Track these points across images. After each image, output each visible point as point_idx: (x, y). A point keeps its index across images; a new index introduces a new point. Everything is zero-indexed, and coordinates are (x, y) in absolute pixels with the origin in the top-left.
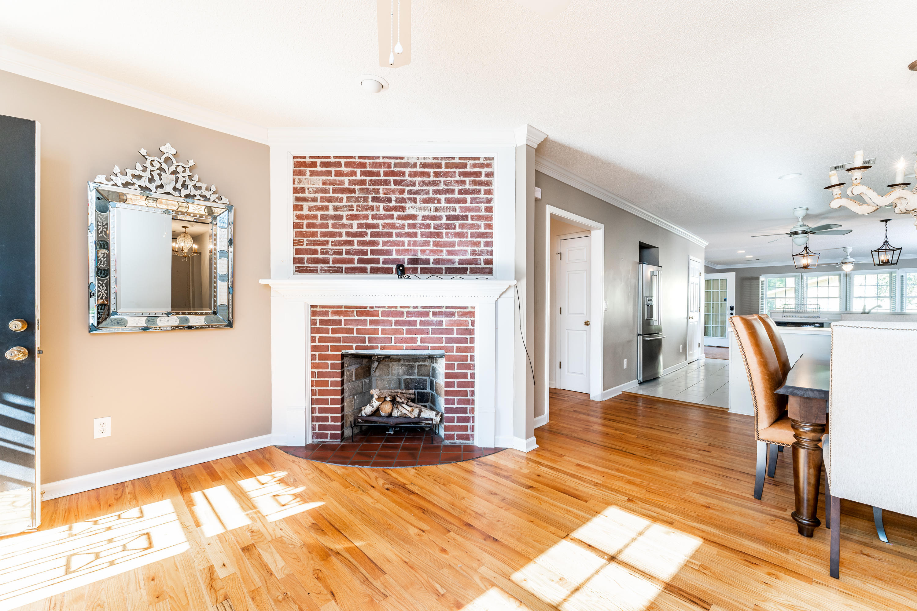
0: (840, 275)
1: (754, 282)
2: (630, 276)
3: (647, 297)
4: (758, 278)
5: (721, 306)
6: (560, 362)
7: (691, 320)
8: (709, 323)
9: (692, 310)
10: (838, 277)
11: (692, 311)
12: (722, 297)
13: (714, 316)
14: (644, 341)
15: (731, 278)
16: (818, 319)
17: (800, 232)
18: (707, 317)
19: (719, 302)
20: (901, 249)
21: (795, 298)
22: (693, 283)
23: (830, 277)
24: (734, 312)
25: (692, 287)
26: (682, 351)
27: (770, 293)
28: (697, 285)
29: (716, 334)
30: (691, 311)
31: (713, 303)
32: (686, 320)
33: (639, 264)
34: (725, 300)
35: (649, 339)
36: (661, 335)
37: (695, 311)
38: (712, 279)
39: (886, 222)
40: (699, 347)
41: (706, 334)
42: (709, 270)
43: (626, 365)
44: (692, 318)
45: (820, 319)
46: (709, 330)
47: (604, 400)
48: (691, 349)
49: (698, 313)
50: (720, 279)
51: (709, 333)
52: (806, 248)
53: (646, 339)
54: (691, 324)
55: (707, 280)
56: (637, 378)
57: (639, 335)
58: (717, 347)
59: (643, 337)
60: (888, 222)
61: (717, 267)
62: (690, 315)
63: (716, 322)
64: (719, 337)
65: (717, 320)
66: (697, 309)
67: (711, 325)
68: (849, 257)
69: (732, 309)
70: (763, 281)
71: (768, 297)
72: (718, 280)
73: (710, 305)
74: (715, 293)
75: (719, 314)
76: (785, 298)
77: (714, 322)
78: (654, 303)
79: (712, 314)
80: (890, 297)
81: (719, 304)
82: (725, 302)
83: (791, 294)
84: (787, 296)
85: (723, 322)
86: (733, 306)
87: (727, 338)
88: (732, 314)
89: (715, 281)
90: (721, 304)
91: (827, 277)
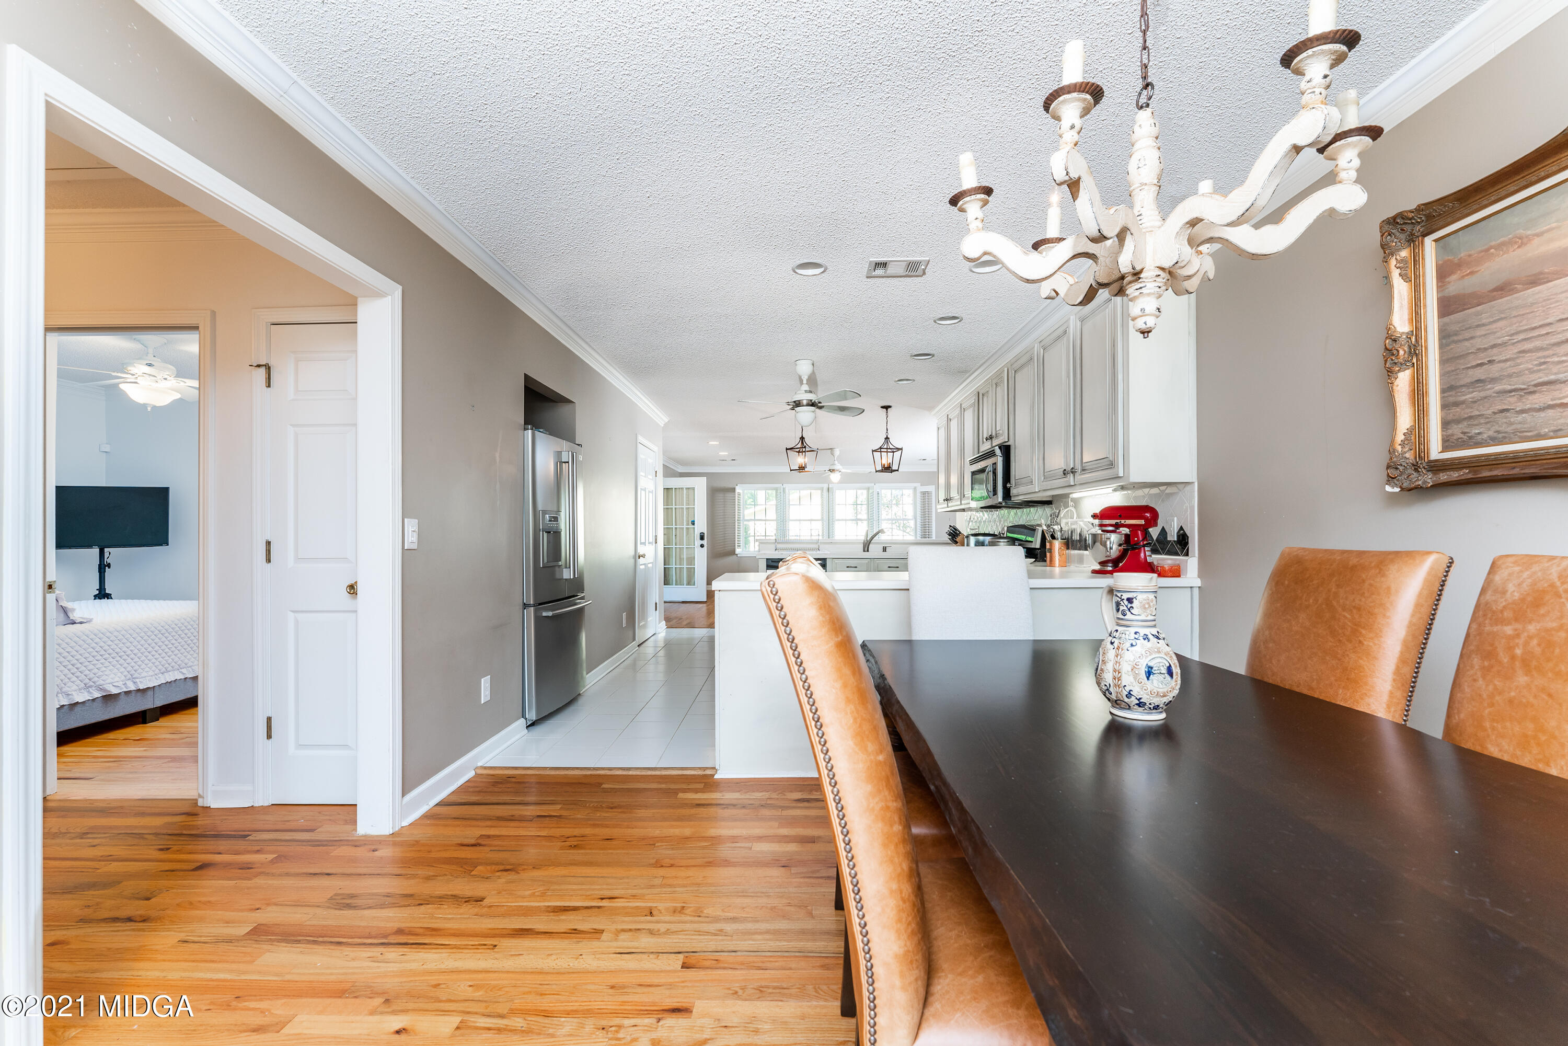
0: (822, 489)
1: (729, 495)
2: (497, 455)
3: (544, 512)
4: (733, 490)
5: (688, 533)
6: (269, 720)
7: (642, 560)
8: (671, 563)
9: (643, 541)
10: (819, 492)
11: (644, 544)
12: (688, 518)
13: (678, 550)
14: (539, 620)
15: (700, 486)
16: (818, 552)
17: (805, 402)
18: (667, 551)
19: (685, 526)
21: (776, 520)
22: (645, 490)
23: (812, 491)
24: (705, 542)
25: (642, 495)
26: (627, 623)
27: (748, 513)
28: (651, 494)
29: (680, 582)
30: (641, 543)
31: (676, 528)
32: (633, 561)
33: (525, 429)
34: (693, 523)
35: (550, 614)
36: (582, 598)
37: (649, 543)
38: (674, 487)
39: (886, 410)
40: (656, 610)
41: (666, 582)
42: (669, 472)
43: (488, 692)
44: (643, 556)
45: (820, 552)
46: (671, 573)
47: (405, 823)
48: (644, 616)
49: (652, 547)
50: (685, 487)
51: (671, 580)
52: (802, 438)
53: (544, 614)
54: (642, 567)
55: (668, 489)
56: (523, 716)
57: (525, 606)
58: (683, 602)
59: (535, 612)
60: (889, 409)
61: (681, 469)
62: (641, 550)
63: (681, 561)
64: (685, 586)
65: (682, 557)
66: (652, 539)
67: (675, 566)
68: (836, 462)
69: (702, 538)
70: (739, 494)
71: (746, 518)
72: (682, 488)
73: (670, 530)
74: (678, 510)
75: (685, 546)
76: (765, 520)
77: (678, 561)
78: (563, 525)
79: (674, 546)
80: (868, 519)
81: (685, 529)
82: (693, 526)
83: (772, 514)
84: (767, 518)
85: (691, 560)
86: (704, 533)
87: (696, 586)
88: (702, 546)
89: (678, 490)
90: (688, 529)
91: (809, 492)
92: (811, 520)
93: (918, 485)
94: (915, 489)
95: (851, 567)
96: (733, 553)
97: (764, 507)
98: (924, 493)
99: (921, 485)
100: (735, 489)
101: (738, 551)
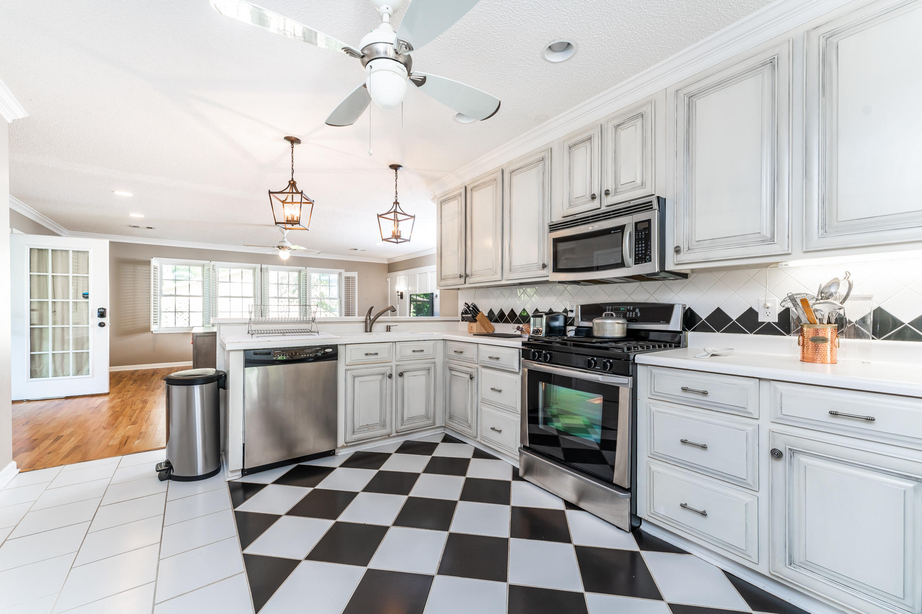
1: (141, 269)
4: (148, 263)
5: (76, 310)
8: (43, 349)
12: (76, 289)
13: (59, 332)
18: (36, 332)
19: (71, 300)
20: (414, 217)
21: (203, 297)
23: (244, 270)
24: (107, 320)
27: (166, 288)
29: (62, 370)
31: (52, 303)
34: (86, 296)
38: (50, 249)
39: (396, 170)
41: (35, 373)
46: (43, 362)
50: (70, 249)
51: (44, 370)
52: (293, 183)
55: (35, 249)
58: (67, 398)
61: (65, 233)
63: (64, 342)
64: (71, 376)
65: (66, 337)
67: (50, 352)
69: (102, 314)
70: (155, 267)
71: (164, 293)
72: (67, 251)
73: (45, 306)
74: (56, 279)
75: (71, 326)
76: (189, 296)
77: (58, 344)
79: (50, 326)
81: (71, 304)
82: (86, 300)
83: (197, 290)
84: (191, 294)
85: (82, 342)
86: (105, 310)
87: (91, 375)
88: (102, 325)
89: (59, 254)
90: (76, 303)
91: (240, 270)
92: (242, 297)
93: (342, 271)
94: (340, 274)
95: (371, 354)
96: (147, 329)
97: (188, 282)
98: (347, 278)
99: (345, 271)
100: (150, 262)
101: (154, 328)
